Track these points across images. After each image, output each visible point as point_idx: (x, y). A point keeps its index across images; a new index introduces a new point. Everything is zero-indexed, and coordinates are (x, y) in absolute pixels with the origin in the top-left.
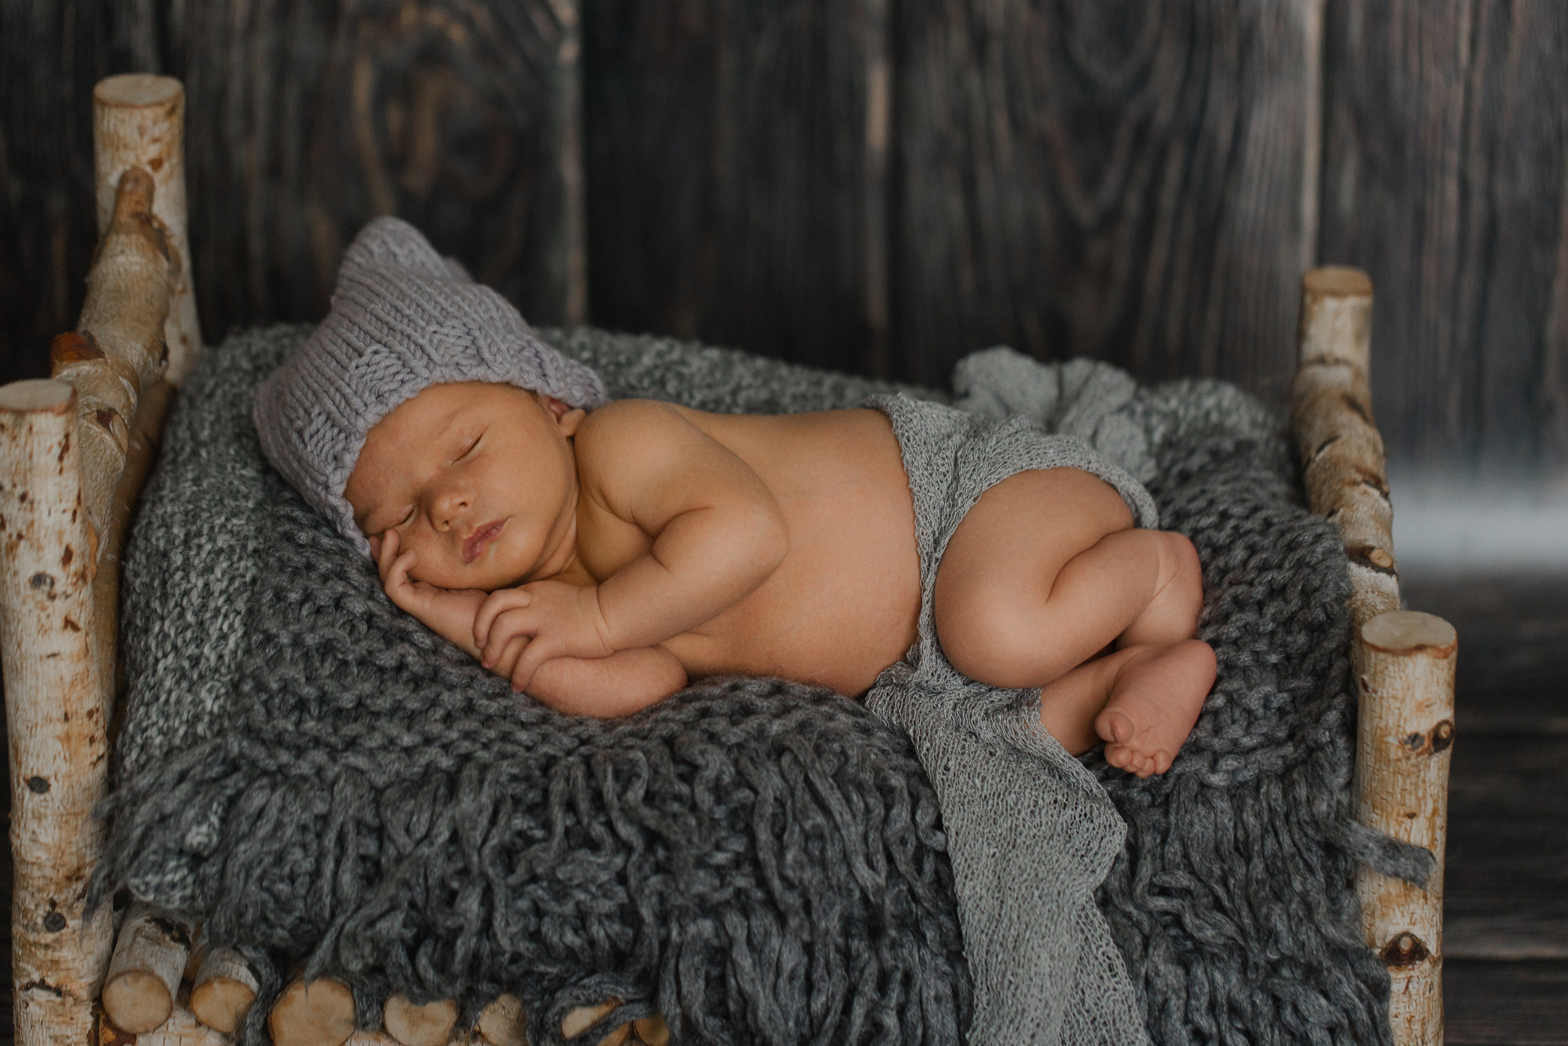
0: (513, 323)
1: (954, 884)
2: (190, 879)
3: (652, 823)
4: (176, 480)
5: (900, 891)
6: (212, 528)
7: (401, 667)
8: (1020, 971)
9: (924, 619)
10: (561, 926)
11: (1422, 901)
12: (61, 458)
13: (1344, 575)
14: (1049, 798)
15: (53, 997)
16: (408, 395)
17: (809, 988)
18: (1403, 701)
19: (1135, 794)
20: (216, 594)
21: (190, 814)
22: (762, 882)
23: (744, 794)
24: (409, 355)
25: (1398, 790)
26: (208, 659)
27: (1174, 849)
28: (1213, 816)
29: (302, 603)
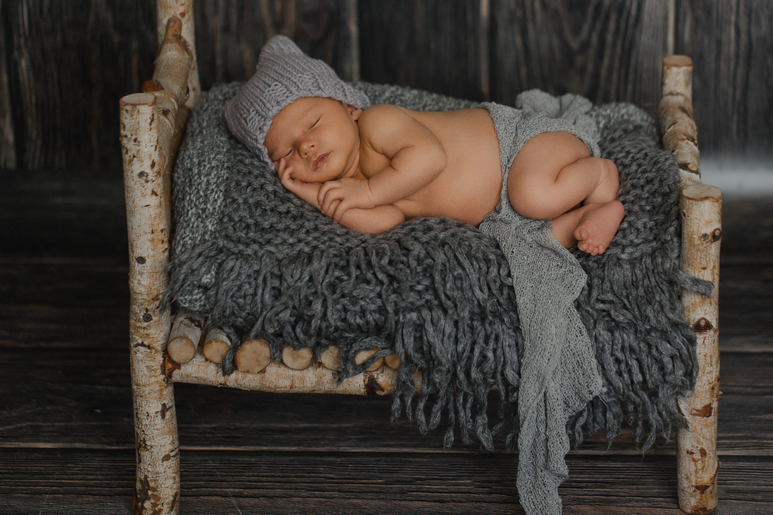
0: (332, 75)
1: (515, 298)
2: (203, 298)
3: (392, 272)
4: (194, 142)
5: (494, 301)
6: (209, 159)
7: (288, 212)
8: (543, 333)
9: (503, 192)
10: (355, 315)
11: (709, 305)
12: (151, 124)
13: (677, 173)
14: (555, 264)
15: (147, 350)
16: (290, 102)
17: (457, 341)
18: (700, 220)
19: (590, 263)
20: (212, 184)
21: (204, 269)
22: (437, 297)
23: (429, 261)
24: (290, 86)
25: (698, 258)
26: (209, 210)
27: (607, 285)
28: (623, 271)
29: (247, 187)
